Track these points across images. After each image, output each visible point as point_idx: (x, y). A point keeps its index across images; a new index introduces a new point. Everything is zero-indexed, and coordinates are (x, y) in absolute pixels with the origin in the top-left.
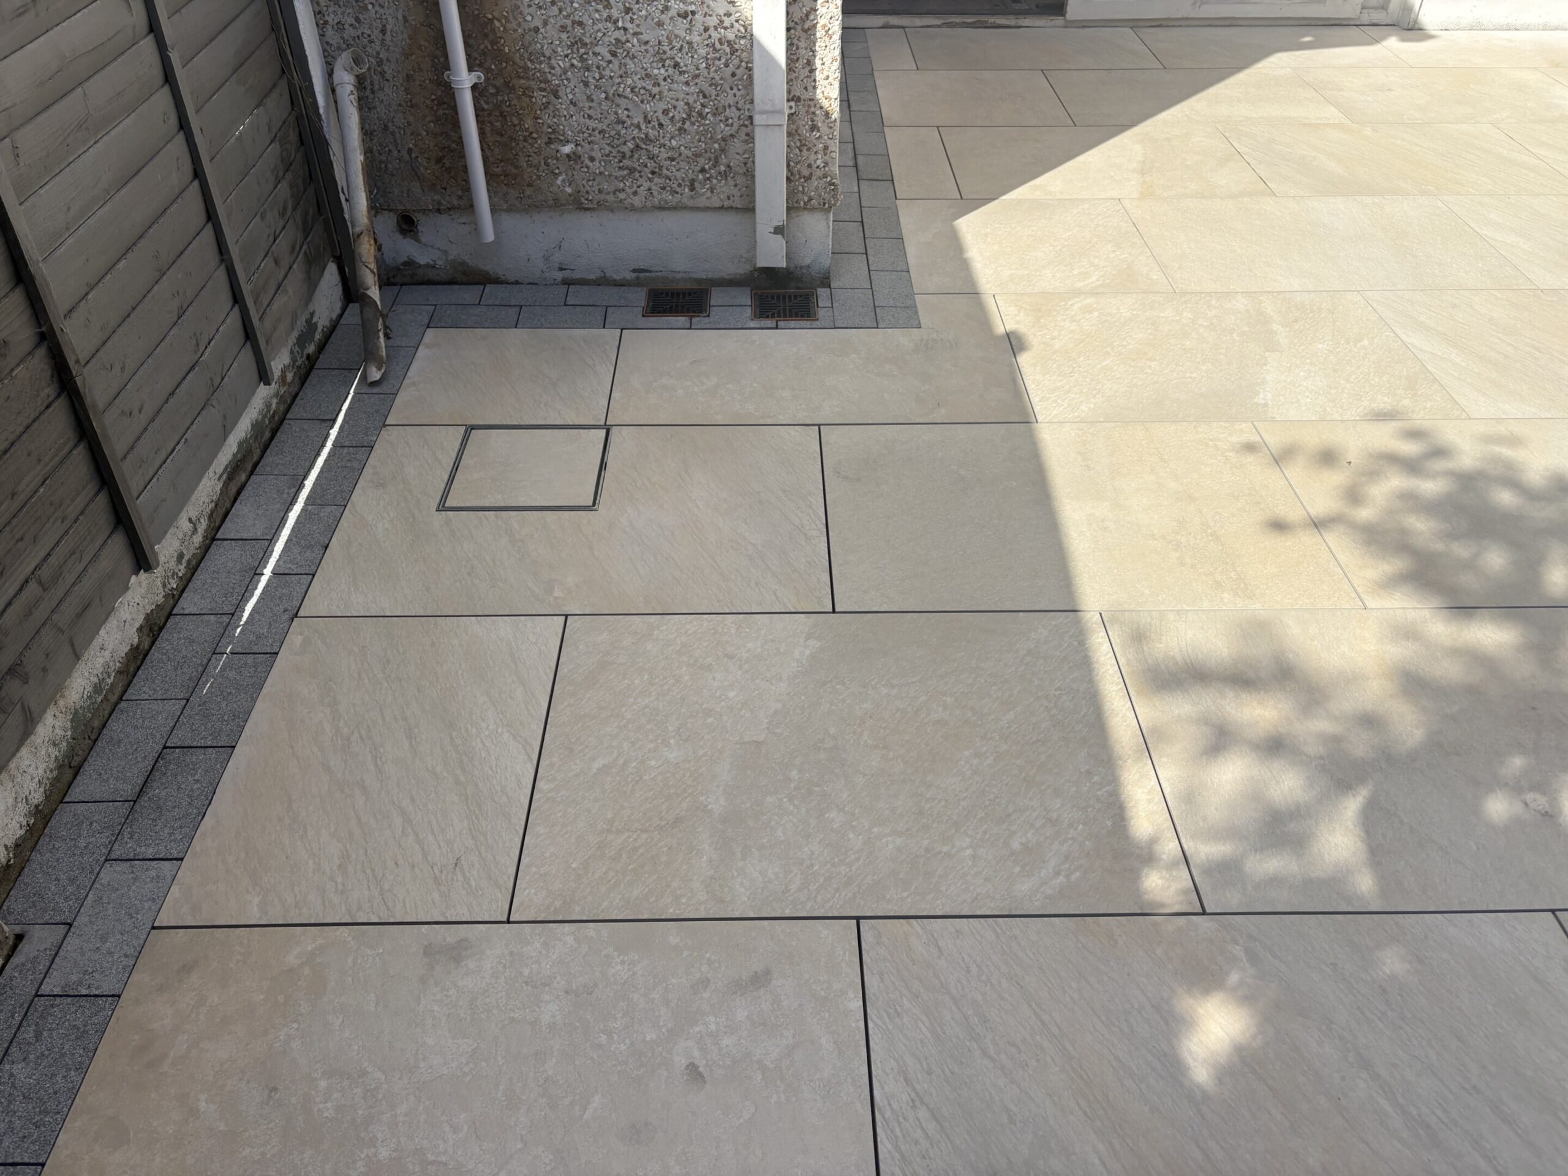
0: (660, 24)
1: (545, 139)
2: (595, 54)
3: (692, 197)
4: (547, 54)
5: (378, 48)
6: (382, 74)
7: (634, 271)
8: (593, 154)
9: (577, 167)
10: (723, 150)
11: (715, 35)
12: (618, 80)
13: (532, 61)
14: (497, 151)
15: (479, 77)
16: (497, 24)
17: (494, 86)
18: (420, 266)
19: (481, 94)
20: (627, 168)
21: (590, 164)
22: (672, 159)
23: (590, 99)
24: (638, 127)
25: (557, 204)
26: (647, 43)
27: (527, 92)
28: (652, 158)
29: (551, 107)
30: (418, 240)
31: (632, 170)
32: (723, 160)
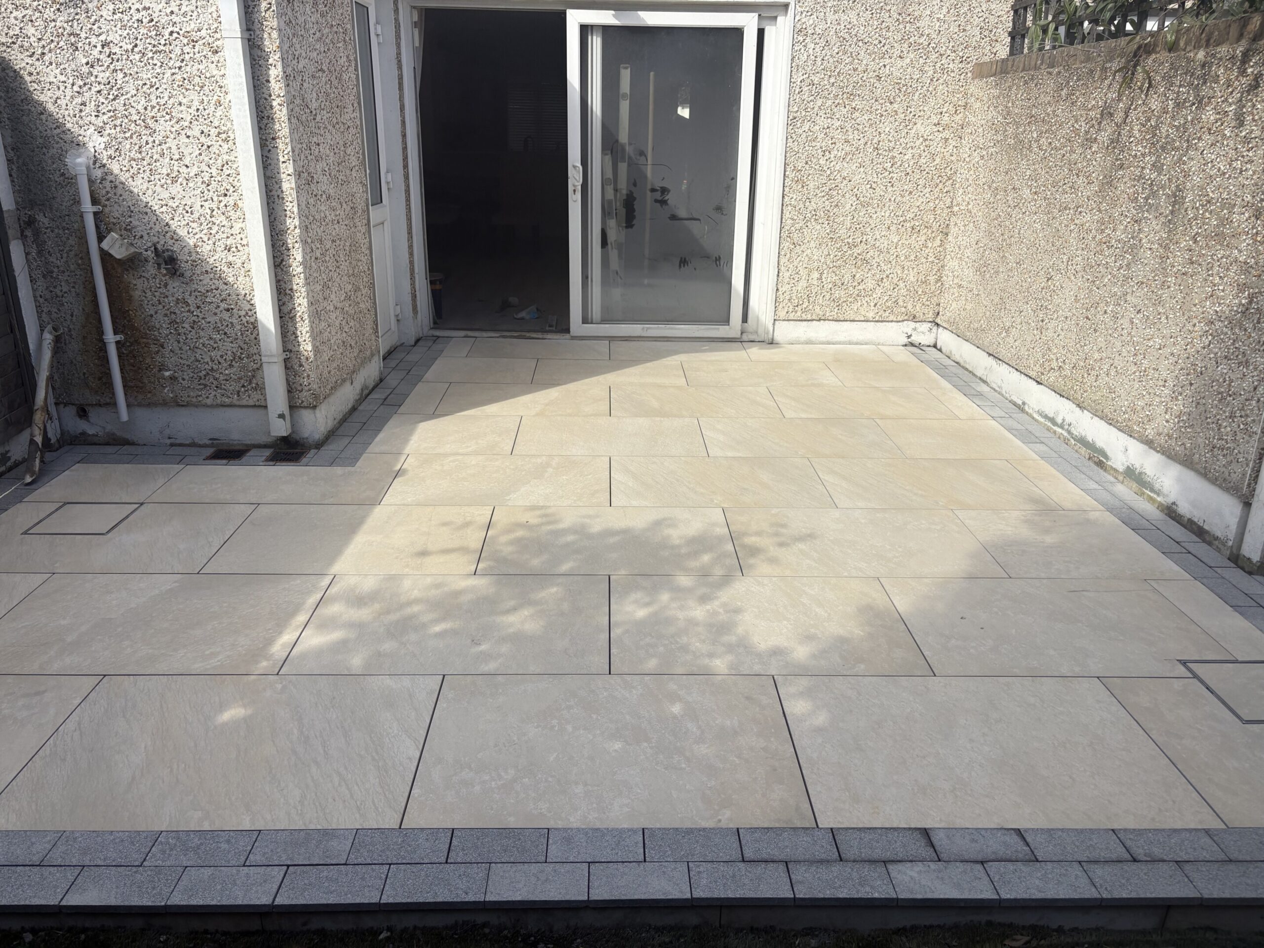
0: (215, 314)
1: (157, 369)
2: (183, 328)
3: (238, 400)
4: (157, 327)
5: (69, 323)
6: (71, 336)
7: (211, 439)
8: (184, 377)
9: (175, 383)
10: (254, 376)
11: (244, 320)
12: (195, 340)
13: (150, 331)
14: (131, 374)
15: (121, 338)
16: (131, 312)
17: (130, 342)
18: (89, 435)
19: (123, 345)
20: (203, 384)
21: (182, 382)
22: (227, 380)
23: (181, 349)
24: (207, 363)
25: (165, 404)
26: (209, 322)
27: (147, 345)
28: (216, 379)
29: (160, 353)
30: (89, 421)
31: (206, 386)
32: (254, 381)
